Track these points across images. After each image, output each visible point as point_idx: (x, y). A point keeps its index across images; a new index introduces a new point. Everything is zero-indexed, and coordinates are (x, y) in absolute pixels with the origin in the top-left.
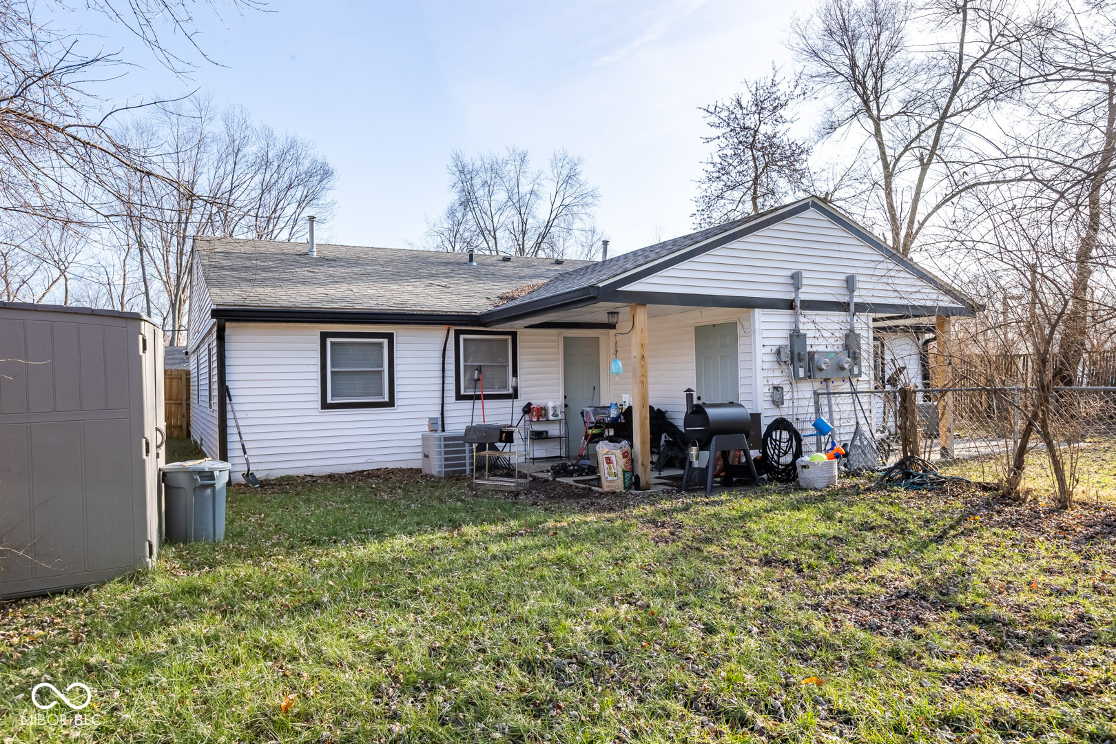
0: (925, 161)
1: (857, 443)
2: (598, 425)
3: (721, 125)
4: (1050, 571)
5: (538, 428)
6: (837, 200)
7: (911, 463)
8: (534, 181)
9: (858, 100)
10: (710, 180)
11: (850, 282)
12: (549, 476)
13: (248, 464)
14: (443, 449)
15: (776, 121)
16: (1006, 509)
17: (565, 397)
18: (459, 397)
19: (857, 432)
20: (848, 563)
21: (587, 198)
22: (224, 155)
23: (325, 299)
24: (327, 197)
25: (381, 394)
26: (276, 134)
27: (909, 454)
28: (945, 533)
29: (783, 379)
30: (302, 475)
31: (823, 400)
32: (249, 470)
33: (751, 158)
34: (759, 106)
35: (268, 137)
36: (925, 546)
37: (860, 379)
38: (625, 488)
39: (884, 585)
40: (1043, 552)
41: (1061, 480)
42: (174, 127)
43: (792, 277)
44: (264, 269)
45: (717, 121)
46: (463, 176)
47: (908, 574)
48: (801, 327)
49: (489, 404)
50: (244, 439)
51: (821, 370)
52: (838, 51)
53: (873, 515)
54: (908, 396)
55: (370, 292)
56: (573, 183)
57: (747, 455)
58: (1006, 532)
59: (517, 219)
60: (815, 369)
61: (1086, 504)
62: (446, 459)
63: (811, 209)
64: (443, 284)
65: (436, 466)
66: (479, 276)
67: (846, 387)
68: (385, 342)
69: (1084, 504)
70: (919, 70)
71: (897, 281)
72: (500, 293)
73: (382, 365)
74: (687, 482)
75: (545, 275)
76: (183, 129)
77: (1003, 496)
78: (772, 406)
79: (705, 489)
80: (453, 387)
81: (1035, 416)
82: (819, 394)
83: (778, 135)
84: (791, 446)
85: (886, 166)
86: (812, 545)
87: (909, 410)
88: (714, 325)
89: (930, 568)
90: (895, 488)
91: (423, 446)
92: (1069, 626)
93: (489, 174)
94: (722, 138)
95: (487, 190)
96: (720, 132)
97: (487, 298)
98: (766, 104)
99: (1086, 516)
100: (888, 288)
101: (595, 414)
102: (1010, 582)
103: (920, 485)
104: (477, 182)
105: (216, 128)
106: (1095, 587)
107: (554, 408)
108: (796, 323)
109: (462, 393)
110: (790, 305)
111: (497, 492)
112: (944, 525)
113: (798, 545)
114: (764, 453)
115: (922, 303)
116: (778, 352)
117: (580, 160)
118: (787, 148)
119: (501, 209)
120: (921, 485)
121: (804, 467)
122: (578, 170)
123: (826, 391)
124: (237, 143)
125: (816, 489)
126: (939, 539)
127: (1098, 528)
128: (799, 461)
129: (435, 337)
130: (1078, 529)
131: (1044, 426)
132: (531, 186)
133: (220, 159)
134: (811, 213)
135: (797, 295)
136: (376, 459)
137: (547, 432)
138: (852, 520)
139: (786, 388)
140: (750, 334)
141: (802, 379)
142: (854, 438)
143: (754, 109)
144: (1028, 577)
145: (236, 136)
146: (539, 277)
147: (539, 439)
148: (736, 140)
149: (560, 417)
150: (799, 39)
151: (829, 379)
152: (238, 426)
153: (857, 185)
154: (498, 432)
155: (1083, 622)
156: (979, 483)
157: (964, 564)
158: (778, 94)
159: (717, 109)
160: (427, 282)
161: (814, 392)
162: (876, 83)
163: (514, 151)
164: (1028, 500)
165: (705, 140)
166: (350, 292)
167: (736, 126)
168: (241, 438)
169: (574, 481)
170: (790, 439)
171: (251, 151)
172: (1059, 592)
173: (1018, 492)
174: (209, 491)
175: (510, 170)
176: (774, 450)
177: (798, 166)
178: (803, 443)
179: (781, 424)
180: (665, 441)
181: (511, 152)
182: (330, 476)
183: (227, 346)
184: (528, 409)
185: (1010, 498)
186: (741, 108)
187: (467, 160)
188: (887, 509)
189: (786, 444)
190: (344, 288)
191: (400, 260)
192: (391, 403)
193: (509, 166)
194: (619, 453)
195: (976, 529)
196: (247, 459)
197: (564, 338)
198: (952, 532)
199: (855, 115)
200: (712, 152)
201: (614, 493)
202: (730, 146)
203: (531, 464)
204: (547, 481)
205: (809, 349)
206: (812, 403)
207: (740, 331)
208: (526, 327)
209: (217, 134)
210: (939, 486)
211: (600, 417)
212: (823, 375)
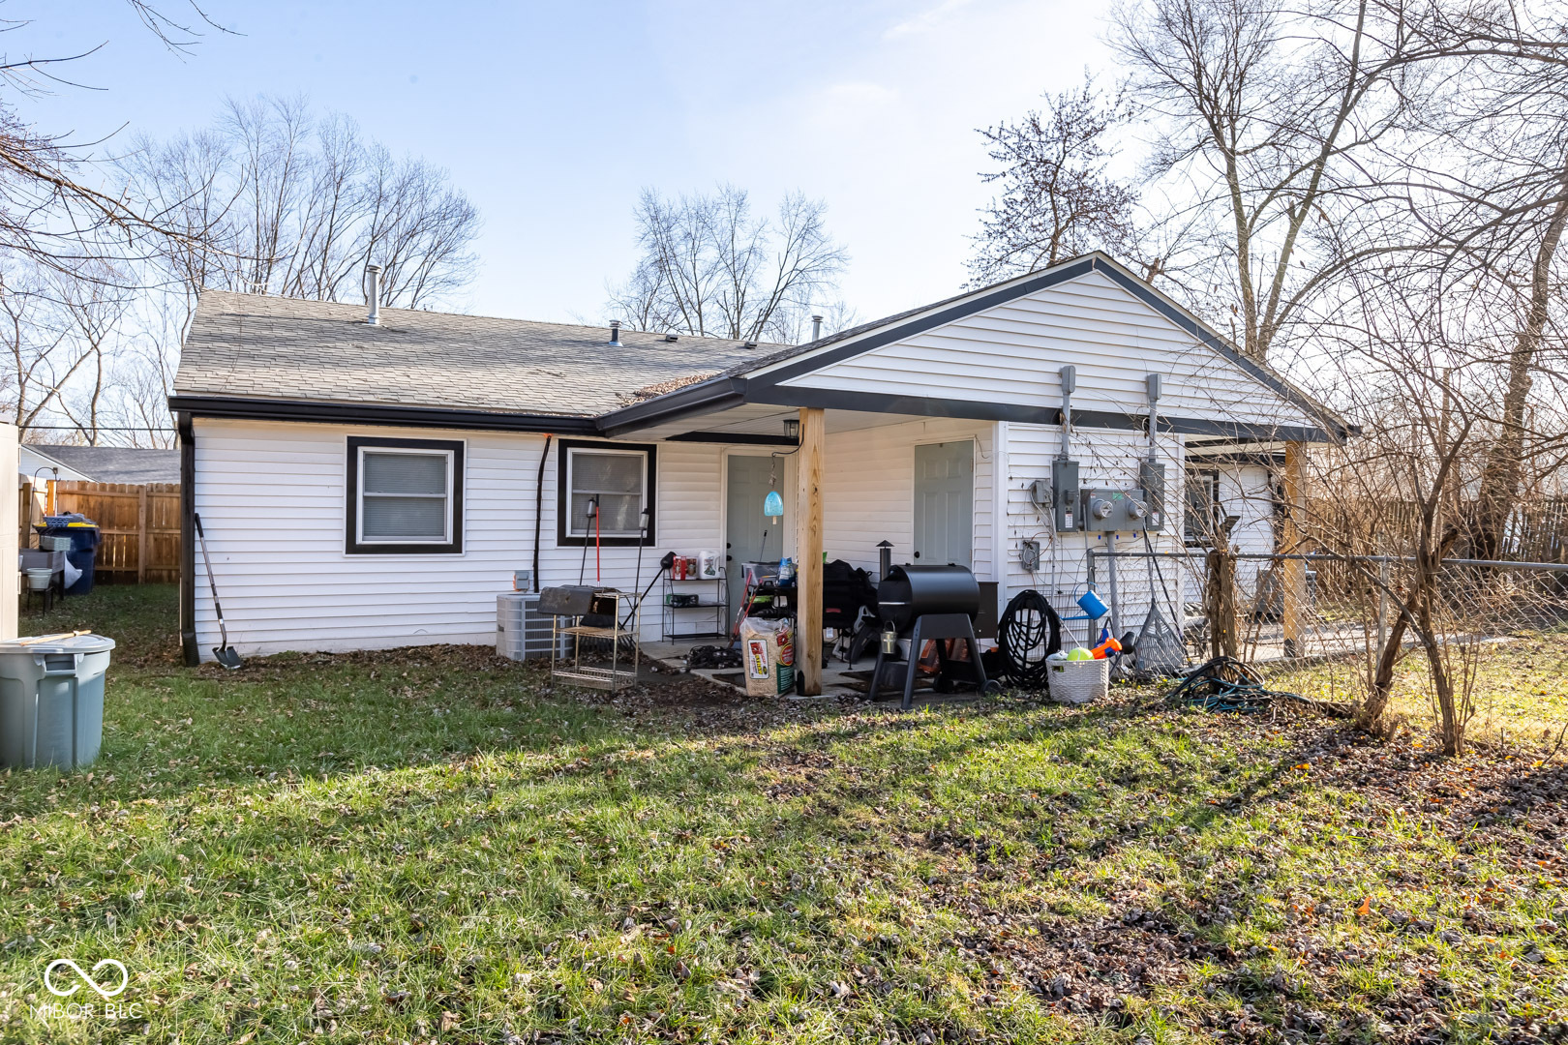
0: (1297, 213)
1: (1152, 630)
2: (763, 590)
3: (1008, 156)
4: (1399, 878)
5: (681, 590)
6: (1172, 269)
7: (1222, 668)
8: (755, 235)
9: (1206, 124)
10: (990, 235)
11: (1151, 385)
12: (681, 665)
13: (224, 633)
14: (524, 620)
15: (1089, 153)
16: (1357, 752)
17: (729, 546)
18: (563, 541)
19: (1153, 614)
20: (1068, 847)
21: (829, 261)
22: (322, 185)
23: (361, 387)
24: (464, 250)
25: (442, 533)
26: (394, 157)
27: (1222, 654)
28: (1248, 792)
29: (1040, 530)
30: (312, 652)
31: (1102, 565)
32: (225, 643)
33: (1049, 206)
34: (1064, 129)
35: (381, 161)
36: (1206, 819)
37: (1161, 533)
38: (780, 692)
39: (1110, 898)
40: (1399, 838)
41: (1448, 709)
42: (252, 144)
43: (1060, 374)
44: (284, 341)
45: (1002, 150)
46: (656, 225)
47: (1158, 876)
48: (1071, 450)
49: (607, 552)
50: (219, 595)
51: (1099, 517)
52: (1180, 50)
53: (1145, 755)
54: (1223, 563)
55: (437, 379)
56: (812, 238)
57: (971, 647)
58: (1346, 796)
59: (730, 288)
60: (1091, 516)
61: (1483, 747)
62: (529, 635)
63: (1095, 270)
64: (557, 372)
65: (512, 647)
66: (617, 363)
67: (1139, 545)
68: (450, 454)
69: (1481, 747)
70: (1297, 83)
71: (1214, 385)
72: (639, 388)
73: (443, 490)
74: (878, 685)
75: (721, 364)
76: (264, 147)
77: (1357, 728)
78: (1021, 571)
79: (901, 696)
80: (554, 526)
81: (1412, 605)
82: (1094, 555)
83: (1090, 174)
84: (1043, 635)
85: (1240, 219)
86: (1022, 810)
87: (1223, 585)
88: (941, 445)
89: (1200, 865)
90: (1193, 708)
91: (499, 613)
92: (1404, 1005)
93: (693, 223)
94: (1009, 176)
95: (690, 245)
96: (1006, 166)
97: (617, 395)
98: (1075, 128)
99: (1482, 769)
100: (1201, 394)
101: (759, 573)
102: (1326, 899)
103: (1232, 705)
104: (677, 232)
105: (310, 146)
106: (1467, 918)
107: (709, 561)
108: (1064, 444)
109: (568, 534)
110: (1054, 417)
111: (584, 690)
112: (1251, 777)
113: (1000, 810)
114: (1003, 642)
115: (1252, 419)
116: (1034, 489)
117: (822, 206)
118: (1103, 192)
119: (711, 273)
120: (1234, 703)
121: (1057, 668)
122: (818, 222)
123: (1106, 551)
124: (339, 170)
125: (1072, 705)
126: (1231, 806)
127: (1496, 795)
128: (1051, 661)
129: (528, 450)
130: (1463, 795)
131: (1424, 621)
132: (751, 242)
133: (316, 189)
134: (1095, 277)
135: (1066, 402)
136: (431, 630)
137: (696, 597)
138: (1105, 764)
139: (1044, 544)
140: (991, 460)
141: (1069, 530)
142: (1146, 622)
143: (1057, 134)
144: (1357, 892)
145: (339, 159)
146: (710, 366)
147: (682, 607)
148: (1031, 180)
149: (717, 575)
150: (1122, 32)
151: (1113, 532)
152: (211, 576)
153: (1202, 248)
154: (589, 599)
155: (1432, 995)
156: (1324, 704)
157: (1260, 858)
158: (1093, 114)
159: (1003, 133)
160: (532, 369)
161: (1088, 551)
162: (1232, 99)
163: (728, 191)
164: (1396, 736)
165: (984, 178)
166: (406, 379)
167: (1029, 158)
168: (215, 594)
169: (714, 676)
170: (1042, 624)
171: (359, 179)
172: (1406, 926)
173: (1379, 724)
174: (65, 686)
175: (722, 219)
176: (1017, 641)
177: (1118, 219)
178: (1061, 630)
179: (1029, 599)
180: (863, 618)
181: (724, 192)
182: (355, 656)
183: (198, 454)
184: (668, 562)
185: (1367, 732)
186: (1039, 132)
187: (662, 202)
188: (1167, 744)
189: (1036, 631)
190: (397, 372)
191: (509, 337)
192: (456, 547)
193: (721, 211)
194: (772, 637)
195: (1299, 787)
196: (222, 627)
197: (729, 456)
198: (1261, 792)
199: (1200, 146)
200: (995, 194)
201: (761, 699)
202: (1023, 188)
203: (669, 645)
204: (678, 673)
205: (1081, 485)
206: (1084, 566)
207: (977, 455)
208: (668, 439)
209: (313, 155)
210: (1261, 707)
211: (766, 578)
212: (1102, 526)
